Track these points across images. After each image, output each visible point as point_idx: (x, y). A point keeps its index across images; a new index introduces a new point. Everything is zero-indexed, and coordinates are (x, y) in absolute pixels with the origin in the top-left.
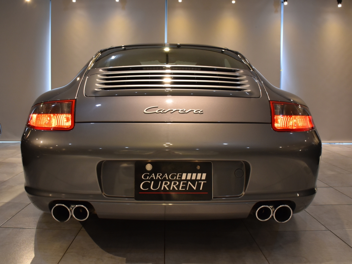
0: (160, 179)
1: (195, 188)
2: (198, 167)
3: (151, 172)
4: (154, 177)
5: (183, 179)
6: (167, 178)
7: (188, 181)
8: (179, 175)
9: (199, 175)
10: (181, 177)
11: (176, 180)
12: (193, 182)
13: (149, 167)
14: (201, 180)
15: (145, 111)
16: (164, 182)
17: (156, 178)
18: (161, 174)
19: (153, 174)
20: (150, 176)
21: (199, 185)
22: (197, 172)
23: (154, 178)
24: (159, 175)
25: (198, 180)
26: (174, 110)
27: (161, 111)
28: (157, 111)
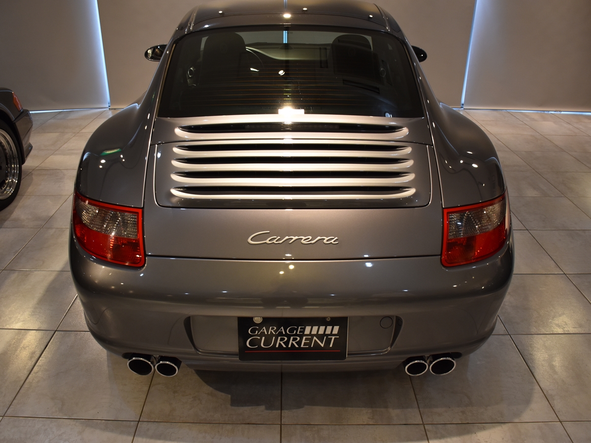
0: (274, 333)
2: (328, 319)
3: (261, 325)
4: (265, 331)
6: (284, 333)
7: (314, 335)
8: (301, 328)
9: (329, 328)
10: (304, 332)
11: (296, 335)
12: (321, 337)
13: (258, 319)
14: (331, 334)
15: (249, 241)
16: (279, 338)
18: (275, 328)
19: (264, 328)
20: (259, 330)
21: (328, 341)
22: (326, 324)
23: (266, 333)
24: (272, 329)
25: (328, 335)
26: (295, 238)
27: (274, 241)
28: (267, 241)
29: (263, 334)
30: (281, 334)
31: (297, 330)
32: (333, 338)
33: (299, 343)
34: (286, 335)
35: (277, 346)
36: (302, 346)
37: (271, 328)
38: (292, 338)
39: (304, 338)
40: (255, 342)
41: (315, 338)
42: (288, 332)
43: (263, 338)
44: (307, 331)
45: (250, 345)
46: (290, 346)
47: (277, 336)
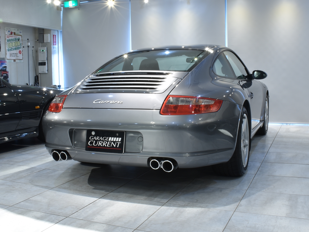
0: (98, 140)
1: (115, 146)
2: (117, 135)
3: (94, 136)
4: (95, 138)
5: (109, 140)
6: (102, 140)
7: (112, 141)
8: (108, 138)
9: (118, 138)
10: (108, 140)
11: (106, 141)
12: (114, 142)
13: (93, 133)
14: (118, 142)
15: (94, 102)
16: (100, 142)
17: (96, 139)
18: (99, 137)
19: (95, 137)
20: (93, 138)
21: (117, 144)
22: (117, 137)
24: (98, 137)
25: (117, 142)
26: (108, 101)
27: (102, 102)
28: (99, 102)
30: (101, 140)
31: (106, 138)
32: (119, 143)
33: (106, 145)
35: (99, 145)
36: (108, 146)
37: (97, 137)
38: (104, 142)
39: (109, 142)
40: (92, 143)
41: (112, 143)
42: (103, 139)
43: (95, 141)
44: (110, 140)
45: (90, 144)
46: (103, 146)
47: (99, 141)
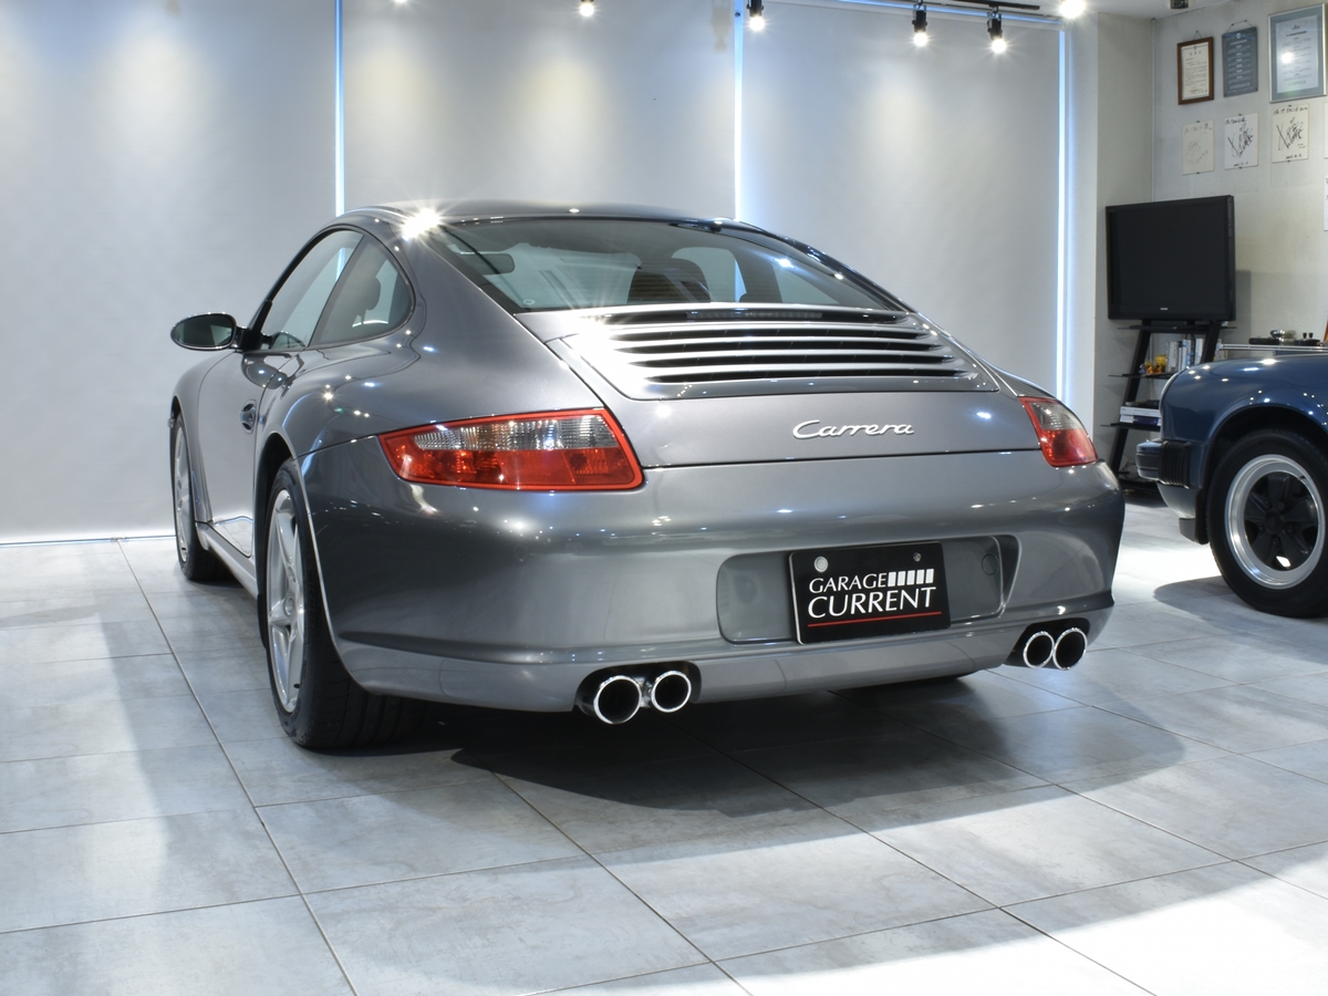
0: (846, 588)
1: (915, 604)
2: (918, 558)
3: (826, 575)
4: (833, 585)
5: (889, 585)
6: (860, 587)
7: (900, 588)
8: (883, 577)
9: (921, 573)
10: (885, 583)
11: (877, 589)
12: (911, 589)
13: (821, 565)
14: (925, 585)
15: (795, 433)
16: (854, 596)
17: (837, 587)
18: (847, 578)
19: (831, 580)
20: (824, 584)
21: (923, 595)
22: (916, 567)
23: (835, 589)
24: (844, 580)
25: (920, 586)
26: (856, 428)
27: (831, 433)
28: (821, 433)
29: (830, 592)
30: (855, 589)
31: (877, 579)
33: (883, 604)
34: (864, 591)
35: (853, 612)
36: (888, 609)
37: (840, 578)
38: (872, 595)
39: (889, 593)
40: (821, 607)
41: (903, 593)
42: (865, 585)
43: (832, 598)
44: (891, 583)
45: (815, 613)
46: (870, 611)
47: (850, 593)
